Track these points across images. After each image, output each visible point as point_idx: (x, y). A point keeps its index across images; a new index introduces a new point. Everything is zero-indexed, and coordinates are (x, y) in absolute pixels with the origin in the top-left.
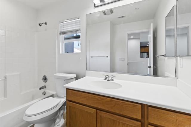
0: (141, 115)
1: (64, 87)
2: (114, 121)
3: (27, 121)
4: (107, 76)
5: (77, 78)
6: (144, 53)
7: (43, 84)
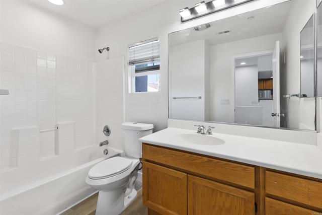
0: (254, 182)
1: (139, 141)
2: (213, 190)
3: (91, 186)
4: (202, 128)
5: (155, 130)
6: (265, 91)
7: (104, 138)
